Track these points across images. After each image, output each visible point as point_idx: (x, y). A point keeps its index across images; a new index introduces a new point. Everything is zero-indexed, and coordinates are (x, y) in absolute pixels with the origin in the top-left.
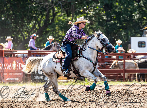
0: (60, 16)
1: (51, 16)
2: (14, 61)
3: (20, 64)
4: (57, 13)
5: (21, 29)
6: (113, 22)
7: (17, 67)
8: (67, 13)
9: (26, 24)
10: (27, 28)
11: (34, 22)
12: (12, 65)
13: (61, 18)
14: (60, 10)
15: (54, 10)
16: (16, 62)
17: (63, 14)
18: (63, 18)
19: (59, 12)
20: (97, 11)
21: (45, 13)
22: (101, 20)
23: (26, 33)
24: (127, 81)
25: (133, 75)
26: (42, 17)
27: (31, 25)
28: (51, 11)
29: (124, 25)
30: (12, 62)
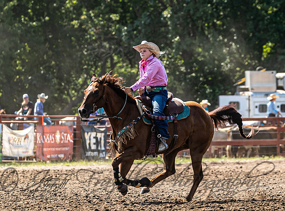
0: (121, 67)
1: (109, 68)
2: (58, 131)
3: (65, 135)
4: (116, 63)
5: (67, 87)
6: (194, 74)
7: (61, 139)
8: (131, 64)
9: (74, 79)
10: (76, 85)
11: (85, 76)
12: (54, 137)
13: (123, 70)
14: (121, 59)
15: (112, 59)
16: (61, 133)
17: (125, 64)
18: (125, 71)
19: (119, 62)
20: (173, 60)
21: (100, 64)
22: (177, 73)
23: (73, 92)
24: (213, 157)
25: (222, 149)
26: (96, 69)
27: (80, 80)
28: (109, 60)
29: (210, 79)
30: (55, 133)
